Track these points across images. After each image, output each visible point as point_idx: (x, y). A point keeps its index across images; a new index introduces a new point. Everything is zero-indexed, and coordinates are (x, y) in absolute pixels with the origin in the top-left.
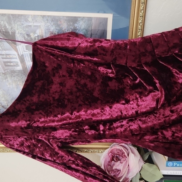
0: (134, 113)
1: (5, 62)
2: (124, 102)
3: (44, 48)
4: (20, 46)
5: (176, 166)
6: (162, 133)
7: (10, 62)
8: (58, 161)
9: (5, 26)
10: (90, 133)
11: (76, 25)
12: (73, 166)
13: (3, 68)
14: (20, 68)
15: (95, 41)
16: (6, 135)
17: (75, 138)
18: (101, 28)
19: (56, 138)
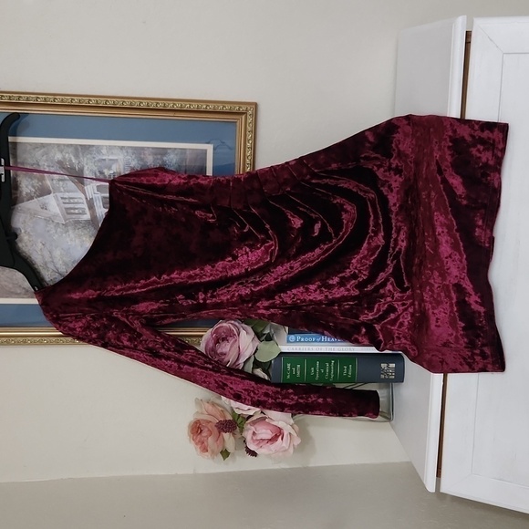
0: (243, 271)
1: (66, 209)
2: (230, 259)
3: (124, 187)
4: (88, 186)
5: (300, 341)
6: (280, 297)
7: (75, 209)
8: (140, 347)
9: (71, 160)
10: (185, 304)
11: (165, 158)
12: (163, 351)
13: (64, 217)
14: (87, 216)
15: (190, 177)
16: (65, 312)
17: (165, 312)
18: (198, 164)
19: (138, 313)
